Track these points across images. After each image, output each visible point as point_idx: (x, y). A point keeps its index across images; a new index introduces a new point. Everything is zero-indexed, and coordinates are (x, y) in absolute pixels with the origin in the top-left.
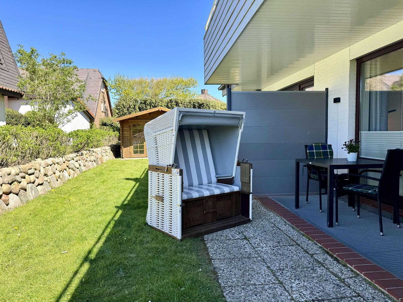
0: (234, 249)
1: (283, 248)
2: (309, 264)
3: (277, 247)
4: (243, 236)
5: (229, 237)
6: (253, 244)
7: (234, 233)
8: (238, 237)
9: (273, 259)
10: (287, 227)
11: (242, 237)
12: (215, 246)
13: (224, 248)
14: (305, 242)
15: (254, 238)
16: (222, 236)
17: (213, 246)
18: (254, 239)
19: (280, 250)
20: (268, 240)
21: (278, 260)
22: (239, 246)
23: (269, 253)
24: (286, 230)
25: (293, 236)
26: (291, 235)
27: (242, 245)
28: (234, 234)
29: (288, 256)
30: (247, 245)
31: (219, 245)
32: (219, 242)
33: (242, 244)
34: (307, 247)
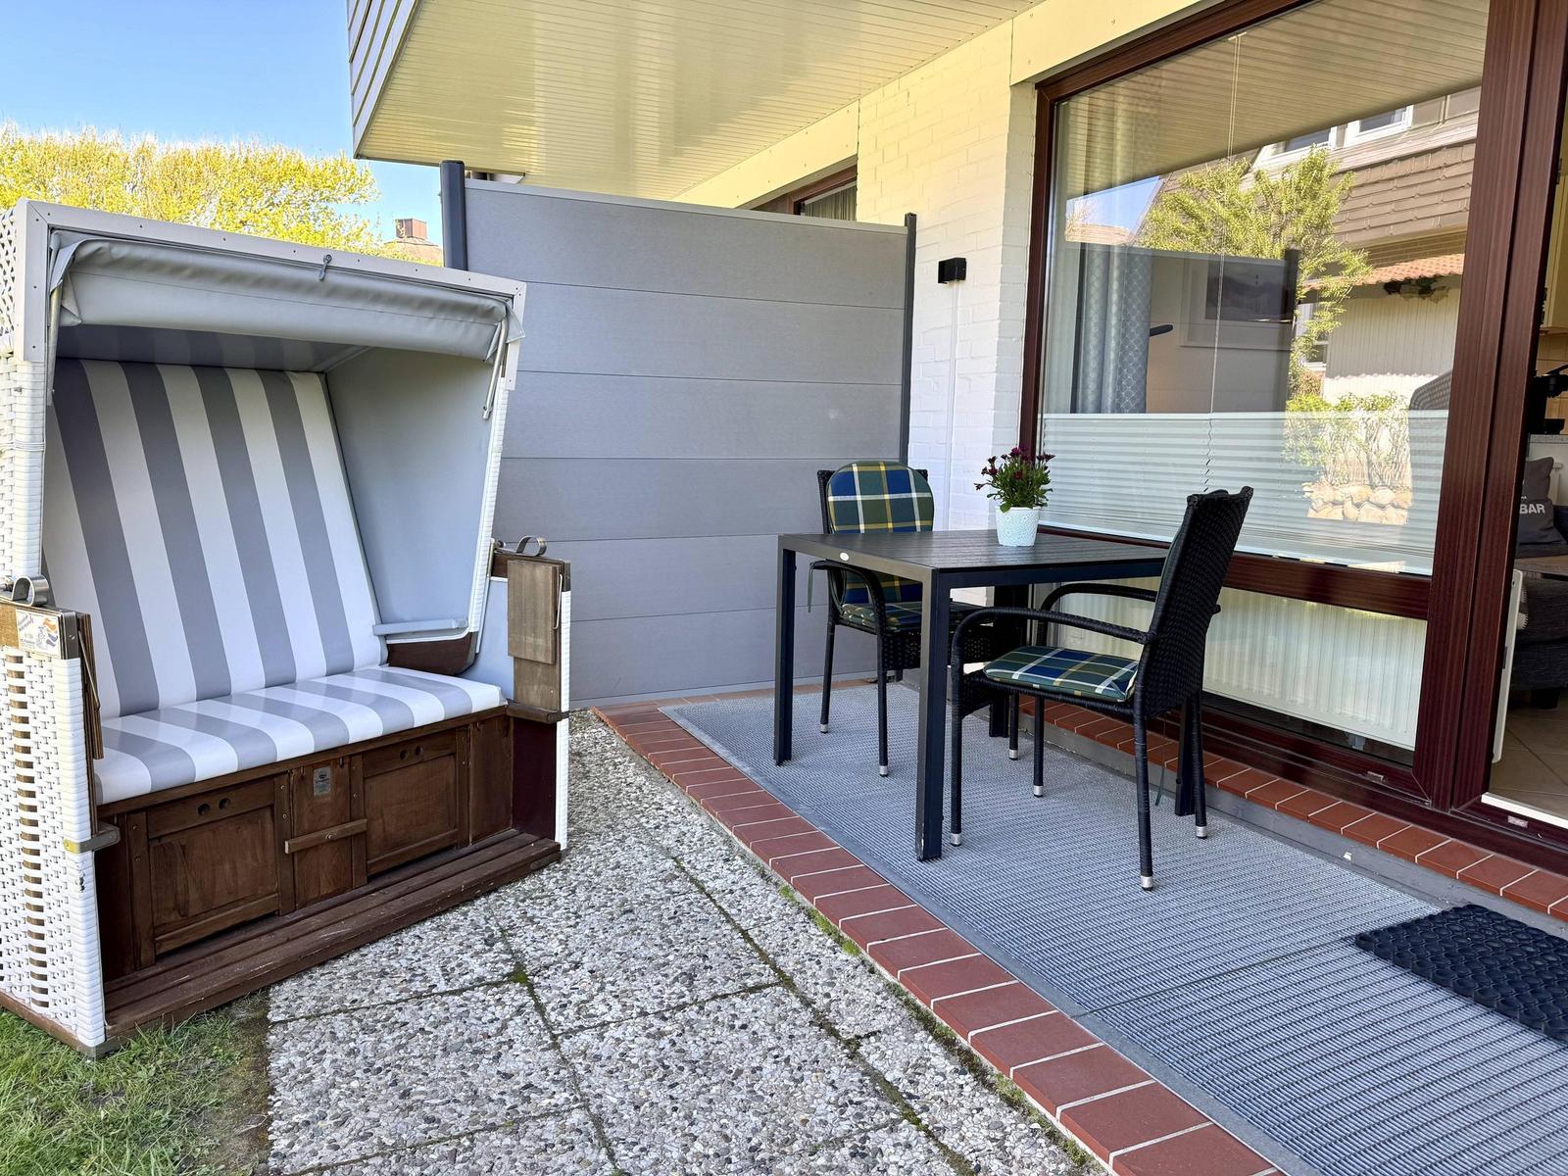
0: (439, 1065)
1: (712, 1017)
2: (842, 1112)
3: (679, 1015)
4: (505, 961)
5: (426, 980)
6: (553, 1009)
7: (461, 944)
8: (479, 971)
9: (652, 1104)
10: (733, 872)
11: (500, 965)
12: (326, 1064)
13: (379, 1064)
14: (818, 963)
15: (566, 966)
16: (383, 974)
17: (310, 1064)
18: (565, 971)
19: (696, 1033)
20: (634, 965)
21: (682, 1114)
22: (470, 1041)
23: (636, 1066)
24: (731, 892)
25: (762, 928)
26: (753, 922)
27: (492, 1029)
28: (457, 948)
29: (734, 1068)
30: (518, 1019)
31: (352, 1045)
32: (355, 1023)
33: (492, 1021)
34: (827, 995)
